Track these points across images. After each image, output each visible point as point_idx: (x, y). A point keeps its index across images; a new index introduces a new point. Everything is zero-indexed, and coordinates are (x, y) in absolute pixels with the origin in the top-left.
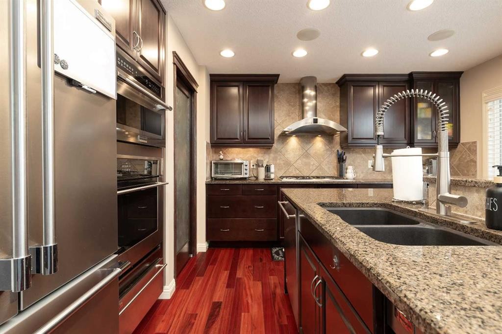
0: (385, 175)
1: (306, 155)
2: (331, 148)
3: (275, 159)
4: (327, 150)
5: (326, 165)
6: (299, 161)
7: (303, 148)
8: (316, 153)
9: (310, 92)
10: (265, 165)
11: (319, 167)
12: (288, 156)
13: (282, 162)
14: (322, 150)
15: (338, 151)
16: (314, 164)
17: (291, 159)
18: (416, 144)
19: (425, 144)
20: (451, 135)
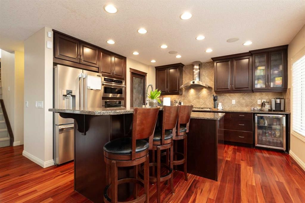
0: (243, 108)
1: (198, 98)
2: (211, 94)
3: (184, 99)
4: (209, 95)
5: (208, 102)
6: (195, 100)
7: (196, 94)
8: (203, 96)
9: (196, 67)
10: (178, 102)
11: (205, 103)
12: (190, 98)
13: (187, 101)
14: (206, 95)
15: (213, 95)
16: (202, 102)
17: (191, 100)
18: (255, 91)
19: (260, 91)
20: (281, 84)
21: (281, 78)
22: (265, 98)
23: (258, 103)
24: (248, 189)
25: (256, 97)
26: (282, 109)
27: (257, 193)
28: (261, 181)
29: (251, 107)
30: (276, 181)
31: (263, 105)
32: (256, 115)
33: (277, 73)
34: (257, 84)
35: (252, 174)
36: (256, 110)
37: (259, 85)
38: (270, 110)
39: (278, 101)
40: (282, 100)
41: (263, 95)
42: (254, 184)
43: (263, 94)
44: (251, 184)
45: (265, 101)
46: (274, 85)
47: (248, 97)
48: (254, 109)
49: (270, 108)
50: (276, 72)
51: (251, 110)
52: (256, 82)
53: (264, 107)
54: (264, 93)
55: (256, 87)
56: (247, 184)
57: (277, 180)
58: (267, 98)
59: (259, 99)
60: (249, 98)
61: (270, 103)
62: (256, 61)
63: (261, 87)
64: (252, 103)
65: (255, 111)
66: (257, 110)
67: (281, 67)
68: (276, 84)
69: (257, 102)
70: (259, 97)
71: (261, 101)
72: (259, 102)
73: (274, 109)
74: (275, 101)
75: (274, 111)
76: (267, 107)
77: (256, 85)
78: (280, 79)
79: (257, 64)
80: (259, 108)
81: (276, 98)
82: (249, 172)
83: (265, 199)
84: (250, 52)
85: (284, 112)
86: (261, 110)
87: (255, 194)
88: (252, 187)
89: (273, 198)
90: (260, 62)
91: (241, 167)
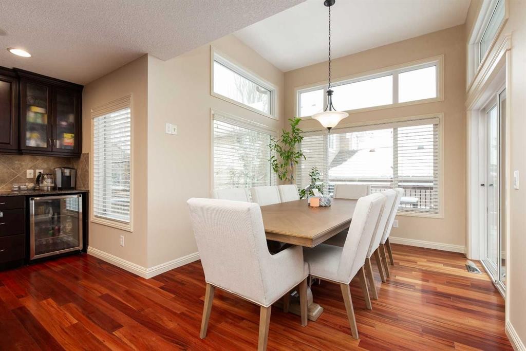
18: (25, 151)
19: (35, 152)
20: (73, 145)
21: (73, 135)
22: (42, 167)
23: (28, 176)
24: (72, 336)
25: (23, 163)
26: (72, 185)
27: (90, 331)
28: (80, 310)
29: (12, 183)
30: (99, 297)
31: (39, 179)
32: (32, 200)
33: (65, 125)
34: (30, 139)
35: (59, 310)
36: (25, 190)
37: (33, 141)
38: (54, 188)
39: (67, 172)
40: (72, 170)
41: (38, 162)
42: (75, 321)
43: (38, 160)
44: (70, 325)
45: (42, 171)
46: (61, 145)
47: (4, 162)
48: (19, 187)
49: (53, 185)
50: (64, 123)
51: (13, 191)
52: (28, 135)
53: (42, 182)
54: (40, 158)
55: (27, 144)
56: (63, 330)
57: (100, 295)
58: (45, 166)
59: (30, 168)
60: (6, 165)
61: (52, 174)
62: (29, 93)
63: (37, 145)
64: (14, 175)
65: (23, 192)
66: (28, 190)
67: (71, 118)
68: (65, 144)
69: (25, 173)
70: (31, 164)
71: (35, 173)
72: (30, 173)
73: (60, 186)
74: (62, 173)
75: (60, 189)
76: (47, 183)
77: (27, 141)
78: (70, 137)
79: (30, 100)
80: (31, 185)
81: (65, 168)
82: (52, 309)
83: (104, 329)
84: (15, 70)
85: (75, 190)
86: (34, 189)
87: (88, 334)
88: (74, 326)
89: (113, 320)
90: (35, 98)
91: (29, 309)
